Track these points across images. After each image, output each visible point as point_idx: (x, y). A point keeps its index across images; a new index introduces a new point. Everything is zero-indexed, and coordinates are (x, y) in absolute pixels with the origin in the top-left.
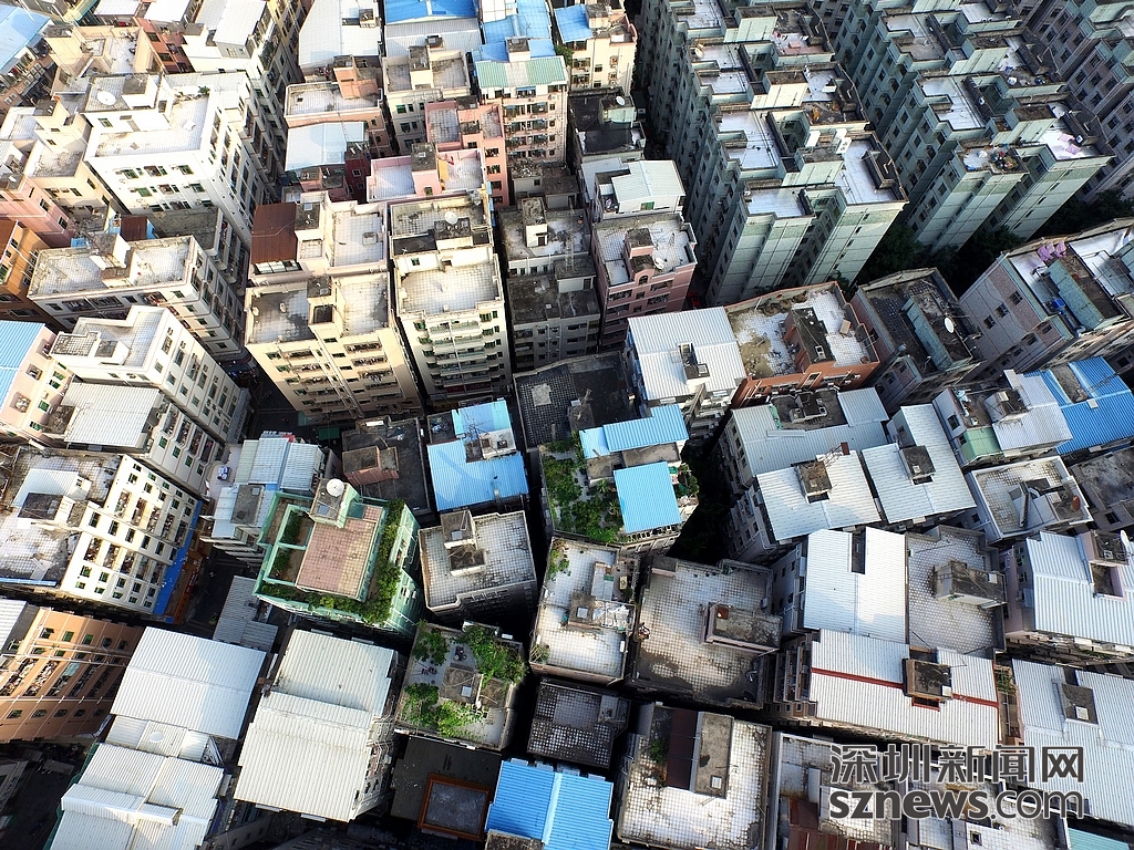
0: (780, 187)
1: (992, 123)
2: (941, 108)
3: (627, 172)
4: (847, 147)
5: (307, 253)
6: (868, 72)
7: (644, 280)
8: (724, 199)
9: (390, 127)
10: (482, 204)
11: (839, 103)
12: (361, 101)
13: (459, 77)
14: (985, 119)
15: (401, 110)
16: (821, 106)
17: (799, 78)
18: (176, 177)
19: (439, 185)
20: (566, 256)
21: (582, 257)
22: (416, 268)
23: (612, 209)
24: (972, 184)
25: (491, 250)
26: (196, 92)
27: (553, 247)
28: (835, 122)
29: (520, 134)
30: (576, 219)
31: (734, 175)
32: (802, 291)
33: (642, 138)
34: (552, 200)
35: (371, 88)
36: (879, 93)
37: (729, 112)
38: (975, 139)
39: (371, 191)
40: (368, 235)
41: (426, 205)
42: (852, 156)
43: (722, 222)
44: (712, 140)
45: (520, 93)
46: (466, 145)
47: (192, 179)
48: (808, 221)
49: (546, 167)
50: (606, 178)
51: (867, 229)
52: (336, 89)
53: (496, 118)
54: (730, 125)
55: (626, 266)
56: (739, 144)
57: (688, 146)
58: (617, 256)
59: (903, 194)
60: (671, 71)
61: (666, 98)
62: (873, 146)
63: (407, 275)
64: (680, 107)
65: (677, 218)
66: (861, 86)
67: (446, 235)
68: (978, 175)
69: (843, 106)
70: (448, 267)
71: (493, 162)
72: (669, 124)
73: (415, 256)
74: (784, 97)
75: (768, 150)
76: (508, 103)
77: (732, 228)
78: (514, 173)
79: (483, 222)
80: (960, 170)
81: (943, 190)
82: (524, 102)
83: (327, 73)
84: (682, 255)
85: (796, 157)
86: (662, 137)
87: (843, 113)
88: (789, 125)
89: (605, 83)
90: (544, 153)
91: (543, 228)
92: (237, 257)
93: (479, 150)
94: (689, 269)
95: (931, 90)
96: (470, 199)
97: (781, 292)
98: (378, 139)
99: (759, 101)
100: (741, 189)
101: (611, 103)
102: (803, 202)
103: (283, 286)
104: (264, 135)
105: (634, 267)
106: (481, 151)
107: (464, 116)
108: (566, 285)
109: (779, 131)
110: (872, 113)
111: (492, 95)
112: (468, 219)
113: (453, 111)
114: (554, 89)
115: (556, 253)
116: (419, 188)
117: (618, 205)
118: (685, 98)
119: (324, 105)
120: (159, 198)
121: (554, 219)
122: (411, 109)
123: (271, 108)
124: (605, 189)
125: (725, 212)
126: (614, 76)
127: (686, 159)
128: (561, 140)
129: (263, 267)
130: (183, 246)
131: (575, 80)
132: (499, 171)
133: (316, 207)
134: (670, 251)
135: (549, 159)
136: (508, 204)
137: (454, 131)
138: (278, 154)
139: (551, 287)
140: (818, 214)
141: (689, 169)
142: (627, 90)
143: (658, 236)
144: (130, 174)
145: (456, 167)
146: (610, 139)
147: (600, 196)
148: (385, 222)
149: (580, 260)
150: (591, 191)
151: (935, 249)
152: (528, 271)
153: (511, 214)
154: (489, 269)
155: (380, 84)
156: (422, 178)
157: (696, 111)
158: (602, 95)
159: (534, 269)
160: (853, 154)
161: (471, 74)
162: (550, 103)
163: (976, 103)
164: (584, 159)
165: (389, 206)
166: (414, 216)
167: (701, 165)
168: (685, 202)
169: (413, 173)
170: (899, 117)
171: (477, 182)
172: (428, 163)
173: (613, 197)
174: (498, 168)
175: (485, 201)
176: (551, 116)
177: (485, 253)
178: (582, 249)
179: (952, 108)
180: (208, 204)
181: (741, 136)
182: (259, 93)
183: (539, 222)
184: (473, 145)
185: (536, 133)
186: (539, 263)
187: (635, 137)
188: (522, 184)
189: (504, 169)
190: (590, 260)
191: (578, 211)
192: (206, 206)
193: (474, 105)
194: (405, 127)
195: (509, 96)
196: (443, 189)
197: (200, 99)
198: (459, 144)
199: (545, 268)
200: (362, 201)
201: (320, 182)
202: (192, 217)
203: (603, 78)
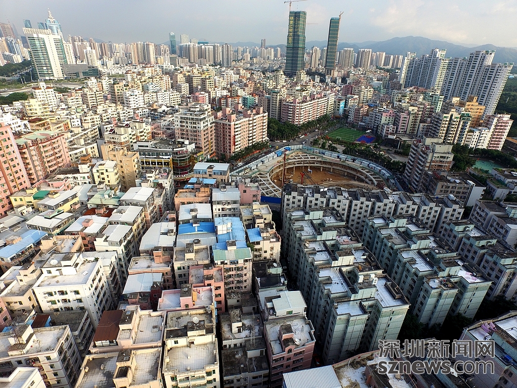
0: (350, 301)
1: (435, 268)
2: (412, 262)
3: (279, 297)
4: (376, 282)
5: (122, 336)
6: (378, 250)
7: (290, 351)
8: (325, 307)
9: (174, 276)
10: (211, 313)
11: (369, 262)
12: (163, 264)
13: (206, 255)
14: (432, 266)
15: (179, 269)
16: (362, 264)
17: (350, 254)
18: (71, 296)
19: (192, 303)
20: (251, 338)
21: (259, 339)
22: (176, 345)
23: (273, 314)
24: (436, 294)
25: (214, 336)
26: (93, 259)
27: (245, 333)
28: (369, 270)
29: (231, 279)
30: (255, 320)
31: (328, 296)
32: (371, 354)
33: (286, 280)
34: (245, 309)
35: (167, 259)
36: (385, 257)
37: (323, 268)
38: (431, 275)
39: (160, 305)
40: (155, 327)
41: (185, 313)
42: (380, 285)
43: (326, 317)
44: (317, 281)
45: (232, 263)
46: (206, 285)
47: (78, 297)
48: (366, 316)
49: (242, 293)
50: (270, 300)
51: (395, 318)
52: (152, 259)
53: (220, 273)
54: (323, 274)
55: (280, 343)
56: (329, 282)
57: (306, 283)
58: (276, 338)
59: (407, 301)
60: (296, 252)
61: (295, 262)
62: (388, 280)
63: (171, 349)
64: (301, 266)
65: (304, 318)
66: (377, 255)
67: (192, 329)
68: (438, 290)
69: (371, 263)
70: (192, 345)
71: (218, 292)
72: (297, 273)
73: (176, 339)
74: (345, 261)
75: (342, 284)
76: (226, 266)
77: (330, 322)
78: (228, 296)
79: (211, 322)
80: (429, 289)
81: (424, 298)
82: (233, 266)
83: (150, 253)
84: (308, 337)
85: (355, 287)
86: (295, 278)
87: (371, 266)
88: (349, 272)
89: (268, 257)
90: (242, 287)
91: (240, 324)
92: (88, 336)
93: (212, 287)
94: (312, 344)
95: (406, 256)
96: (206, 310)
97: (360, 355)
98: (168, 280)
99: (334, 264)
100: (332, 302)
101: (271, 266)
102: (362, 307)
103: (106, 354)
104: (118, 277)
105: (285, 344)
106: (213, 287)
107: (206, 272)
108: (251, 354)
109: (345, 275)
110: (384, 266)
111: (219, 263)
112: (204, 320)
113: (202, 270)
114: (246, 261)
115: (246, 337)
116: (183, 304)
117: (276, 312)
118: (303, 263)
119: (146, 265)
120: (59, 305)
121: (246, 319)
122: (184, 268)
123: (124, 265)
124: (269, 305)
125: (327, 313)
126: (272, 254)
127: (306, 289)
128: (249, 282)
129: (98, 343)
130: (61, 330)
131: (256, 256)
132: (220, 296)
133: (132, 313)
134: (301, 334)
135: (244, 290)
136: (224, 311)
137: (201, 278)
138: (122, 284)
139: (244, 355)
140: (370, 312)
141: (308, 292)
142: (278, 261)
143: (295, 327)
144: (50, 294)
145: (201, 295)
146: (272, 281)
147: (267, 308)
148: (164, 321)
149: (258, 340)
150: (263, 305)
151: (430, 326)
152: (232, 346)
153: (225, 316)
154: (213, 346)
155: (172, 258)
156: (184, 300)
157: (308, 268)
158: (267, 262)
159: (235, 345)
160: (380, 284)
161: (211, 254)
162: (244, 266)
163: (426, 260)
164: (260, 290)
165: (167, 313)
166: (179, 318)
167: (313, 292)
168: (307, 310)
169: (181, 298)
170: (396, 266)
171: (210, 302)
172: (188, 293)
173: (273, 308)
174: (220, 295)
175: (213, 311)
176: (245, 271)
177: (211, 338)
178: (259, 335)
179: (417, 262)
180: (82, 308)
181: (329, 279)
182: (120, 259)
183: (238, 321)
184: (209, 285)
185: (238, 279)
186: (238, 342)
187: (282, 280)
188: (232, 301)
189: (223, 295)
190: (263, 341)
191: (257, 315)
192: (81, 309)
193: (211, 268)
194: (180, 276)
195: (227, 264)
196: (194, 305)
197: (94, 262)
198: (203, 284)
199: (241, 344)
200: (155, 310)
201: (137, 300)
202: (72, 315)
203: (268, 255)
